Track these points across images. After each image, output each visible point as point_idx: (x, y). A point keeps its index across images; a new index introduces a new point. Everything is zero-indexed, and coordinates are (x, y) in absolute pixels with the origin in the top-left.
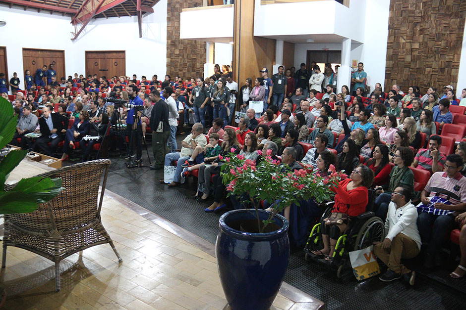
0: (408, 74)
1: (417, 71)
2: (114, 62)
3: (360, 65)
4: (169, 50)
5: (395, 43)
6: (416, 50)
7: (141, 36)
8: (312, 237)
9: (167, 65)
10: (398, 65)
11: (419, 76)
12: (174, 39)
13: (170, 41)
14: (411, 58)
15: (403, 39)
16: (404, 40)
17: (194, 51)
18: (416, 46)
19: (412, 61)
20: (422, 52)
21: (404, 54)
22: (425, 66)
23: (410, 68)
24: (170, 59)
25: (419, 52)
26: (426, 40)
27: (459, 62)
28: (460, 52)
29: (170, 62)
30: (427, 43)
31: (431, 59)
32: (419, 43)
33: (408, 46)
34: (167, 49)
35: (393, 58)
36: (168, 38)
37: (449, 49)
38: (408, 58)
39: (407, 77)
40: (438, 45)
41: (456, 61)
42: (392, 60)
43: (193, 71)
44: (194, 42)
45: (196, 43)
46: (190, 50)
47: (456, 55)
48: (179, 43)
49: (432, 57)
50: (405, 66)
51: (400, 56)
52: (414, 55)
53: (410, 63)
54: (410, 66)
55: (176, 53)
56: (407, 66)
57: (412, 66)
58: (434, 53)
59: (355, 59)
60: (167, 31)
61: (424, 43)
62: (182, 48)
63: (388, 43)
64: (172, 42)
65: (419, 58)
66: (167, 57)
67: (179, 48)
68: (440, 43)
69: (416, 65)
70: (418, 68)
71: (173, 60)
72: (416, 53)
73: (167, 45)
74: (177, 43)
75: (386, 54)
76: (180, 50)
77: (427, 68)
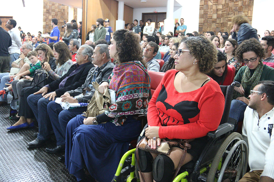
0: (215, 28)
1: (221, 25)
2: (5, 25)
3: (182, 20)
4: (45, 16)
5: (205, 6)
6: (220, 10)
7: (24, 6)
8: (121, 174)
9: (43, 27)
10: (207, 21)
11: (223, 29)
12: (48, 8)
13: (45, 10)
14: (217, 16)
15: (210, 3)
16: (212, 3)
17: (62, 17)
18: (220, 7)
19: (217, 18)
20: (224, 11)
21: (212, 13)
22: (227, 21)
23: (216, 23)
24: (45, 23)
25: (222, 12)
26: (227, 2)
27: (252, 16)
28: (252, 9)
29: (45, 25)
30: (228, 4)
31: (232, 15)
32: (222, 5)
33: (214, 7)
34: (44, 15)
35: (204, 16)
36: (45, 7)
37: (244, 7)
38: (215, 16)
39: (214, 30)
40: (236, 5)
41: (249, 15)
42: (203, 18)
43: (62, 31)
44: (62, 10)
45: (64, 11)
46: (60, 16)
47: (249, 11)
48: (52, 11)
49: (232, 14)
50: (213, 21)
51: (209, 14)
52: (219, 14)
53: (216, 19)
54: (216, 21)
55: (49, 18)
56: (214, 21)
57: (218, 21)
58: (234, 11)
59: (176, 18)
60: (44, 2)
61: (226, 4)
62: (54, 15)
63: (200, 6)
64: (47, 10)
65: (222, 16)
66: (44, 21)
67: (52, 15)
68: (237, 3)
69: (220, 21)
70: (222, 23)
71: (48, 23)
72: (220, 12)
73: (44, 12)
74: (50, 11)
75: (199, 13)
76: (53, 16)
77: (228, 22)
